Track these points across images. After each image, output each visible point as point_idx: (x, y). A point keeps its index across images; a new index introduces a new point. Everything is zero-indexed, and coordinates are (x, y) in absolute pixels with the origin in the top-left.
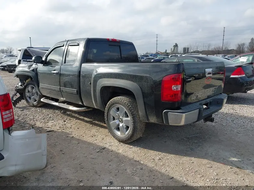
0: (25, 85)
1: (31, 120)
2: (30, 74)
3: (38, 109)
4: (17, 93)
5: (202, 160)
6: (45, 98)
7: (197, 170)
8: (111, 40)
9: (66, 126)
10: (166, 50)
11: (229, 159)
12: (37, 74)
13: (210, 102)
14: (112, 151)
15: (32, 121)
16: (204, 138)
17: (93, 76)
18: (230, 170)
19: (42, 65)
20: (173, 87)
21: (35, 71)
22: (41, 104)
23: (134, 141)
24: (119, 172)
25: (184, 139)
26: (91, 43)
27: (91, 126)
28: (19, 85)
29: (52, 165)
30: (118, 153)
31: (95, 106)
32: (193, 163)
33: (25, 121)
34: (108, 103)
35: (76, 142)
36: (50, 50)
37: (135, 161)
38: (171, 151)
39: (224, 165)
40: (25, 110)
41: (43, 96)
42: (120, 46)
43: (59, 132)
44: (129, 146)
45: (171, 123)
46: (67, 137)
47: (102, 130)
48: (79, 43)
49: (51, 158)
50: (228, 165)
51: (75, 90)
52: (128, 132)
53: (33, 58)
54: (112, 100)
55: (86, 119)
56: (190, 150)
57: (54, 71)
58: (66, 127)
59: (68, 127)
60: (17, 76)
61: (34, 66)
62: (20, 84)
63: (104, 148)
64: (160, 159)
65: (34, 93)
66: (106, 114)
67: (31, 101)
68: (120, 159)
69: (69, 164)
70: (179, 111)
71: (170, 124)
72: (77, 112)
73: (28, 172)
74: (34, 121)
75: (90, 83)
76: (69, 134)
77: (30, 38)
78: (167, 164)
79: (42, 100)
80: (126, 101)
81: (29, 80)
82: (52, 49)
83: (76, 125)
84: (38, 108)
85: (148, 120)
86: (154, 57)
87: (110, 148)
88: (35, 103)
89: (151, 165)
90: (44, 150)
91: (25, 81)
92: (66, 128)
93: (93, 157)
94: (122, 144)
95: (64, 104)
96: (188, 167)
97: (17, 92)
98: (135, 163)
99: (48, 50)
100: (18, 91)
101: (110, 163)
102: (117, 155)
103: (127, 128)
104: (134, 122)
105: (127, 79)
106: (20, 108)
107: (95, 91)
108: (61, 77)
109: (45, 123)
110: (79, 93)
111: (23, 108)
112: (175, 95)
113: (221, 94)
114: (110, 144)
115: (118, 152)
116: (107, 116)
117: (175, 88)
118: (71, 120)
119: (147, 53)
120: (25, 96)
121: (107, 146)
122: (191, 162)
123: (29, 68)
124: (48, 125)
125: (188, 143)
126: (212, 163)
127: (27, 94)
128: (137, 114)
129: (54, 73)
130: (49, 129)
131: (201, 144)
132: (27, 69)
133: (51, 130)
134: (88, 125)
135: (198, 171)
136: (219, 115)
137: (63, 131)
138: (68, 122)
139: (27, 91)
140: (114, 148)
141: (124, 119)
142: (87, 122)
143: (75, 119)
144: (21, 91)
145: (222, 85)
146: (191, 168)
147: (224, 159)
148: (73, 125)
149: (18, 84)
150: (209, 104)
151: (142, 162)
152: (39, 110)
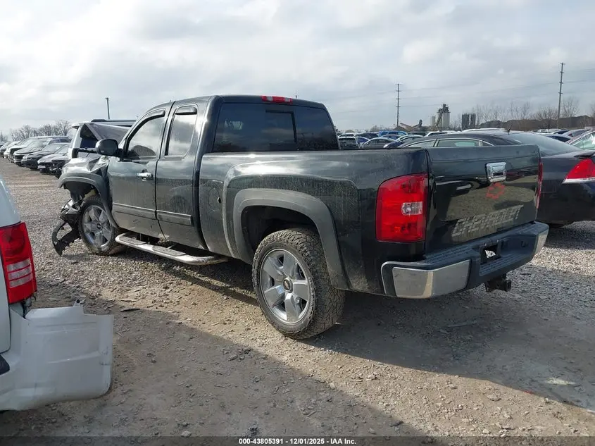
0: (82, 204)
1: (91, 284)
2: (92, 181)
3: (111, 261)
4: (63, 225)
5: (478, 381)
6: (124, 236)
7: (462, 406)
8: (271, 100)
9: (168, 299)
10: (421, 121)
11: (546, 382)
12: (107, 181)
13: (503, 242)
14: (264, 359)
15: (94, 287)
16: (490, 330)
17: (226, 183)
18: (545, 407)
19: (118, 159)
20: (403, 206)
21: (103, 172)
22: (116, 248)
23: (319, 335)
24: (275, 406)
25: (441, 331)
26: (223, 108)
27: (225, 298)
28: (69, 205)
29: (126, 388)
30: (280, 363)
31: (232, 253)
32: (455, 388)
33: (78, 287)
34: (259, 246)
35: (185, 335)
36: (135, 125)
37: (317, 382)
38: (404, 359)
39: (532, 396)
40: (81, 262)
41: (122, 231)
42: (292, 114)
43: (150, 313)
44: (305, 346)
45: (401, 292)
46: (168, 324)
47: (248, 308)
48: (196, 107)
49: (125, 371)
50: (540, 395)
51: (187, 216)
52: (304, 314)
53: (98, 144)
54: (267, 238)
55: (215, 282)
56: (452, 359)
57: (143, 172)
58: (168, 301)
59: (171, 302)
60: (66, 185)
61: (102, 162)
62: (71, 203)
63: (248, 351)
64: (376, 378)
65: (103, 224)
66: (254, 270)
67: (95, 242)
68: (282, 376)
69: (163, 387)
70: (418, 264)
71: (398, 296)
72: (197, 266)
73: (72, 403)
74: (98, 287)
75: (220, 200)
76: (171, 316)
77: (107, 99)
78: (392, 390)
79: (117, 239)
80: (298, 241)
81: (92, 193)
82: (140, 122)
83: (190, 297)
84: (110, 258)
85: (348, 284)
86: (390, 137)
87: (262, 350)
88: (104, 246)
89: (352, 391)
90: (107, 353)
91: (83, 197)
92: (168, 303)
93: (220, 371)
94: (290, 340)
95: (164, 248)
96: (442, 397)
97: (66, 221)
98: (316, 386)
99: (130, 126)
100: (67, 218)
101: (258, 386)
102: (277, 367)
103: (303, 303)
104: (316, 291)
105: (299, 190)
106: (70, 257)
107: (229, 217)
108: (159, 187)
109: (122, 291)
110: (196, 222)
111: (78, 258)
112: (410, 225)
113: (532, 223)
114: (263, 341)
115: (280, 359)
116: (258, 275)
117: (409, 209)
118: (182, 286)
119: (374, 129)
120: (83, 230)
121: (255, 346)
122: (452, 386)
123: (91, 167)
124: (127, 297)
125: (449, 342)
126: (502, 391)
127: (88, 226)
128: (323, 270)
129: (143, 178)
130: (128, 306)
131: (478, 344)
132: (85, 170)
133: (134, 308)
134: (219, 297)
135: (465, 408)
136: (533, 275)
137: (160, 309)
138: (174, 290)
139: (86, 219)
140: (270, 352)
141: (296, 282)
142: (216, 289)
143: (190, 283)
144: (73, 218)
145: (535, 200)
146: (447, 402)
147: (533, 381)
148: (184, 297)
149: (67, 203)
150: (499, 247)
151: (332, 385)
152: (111, 263)
